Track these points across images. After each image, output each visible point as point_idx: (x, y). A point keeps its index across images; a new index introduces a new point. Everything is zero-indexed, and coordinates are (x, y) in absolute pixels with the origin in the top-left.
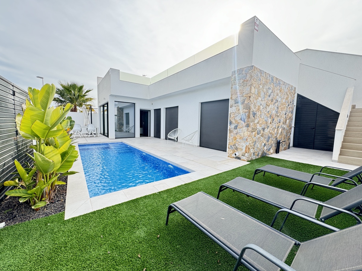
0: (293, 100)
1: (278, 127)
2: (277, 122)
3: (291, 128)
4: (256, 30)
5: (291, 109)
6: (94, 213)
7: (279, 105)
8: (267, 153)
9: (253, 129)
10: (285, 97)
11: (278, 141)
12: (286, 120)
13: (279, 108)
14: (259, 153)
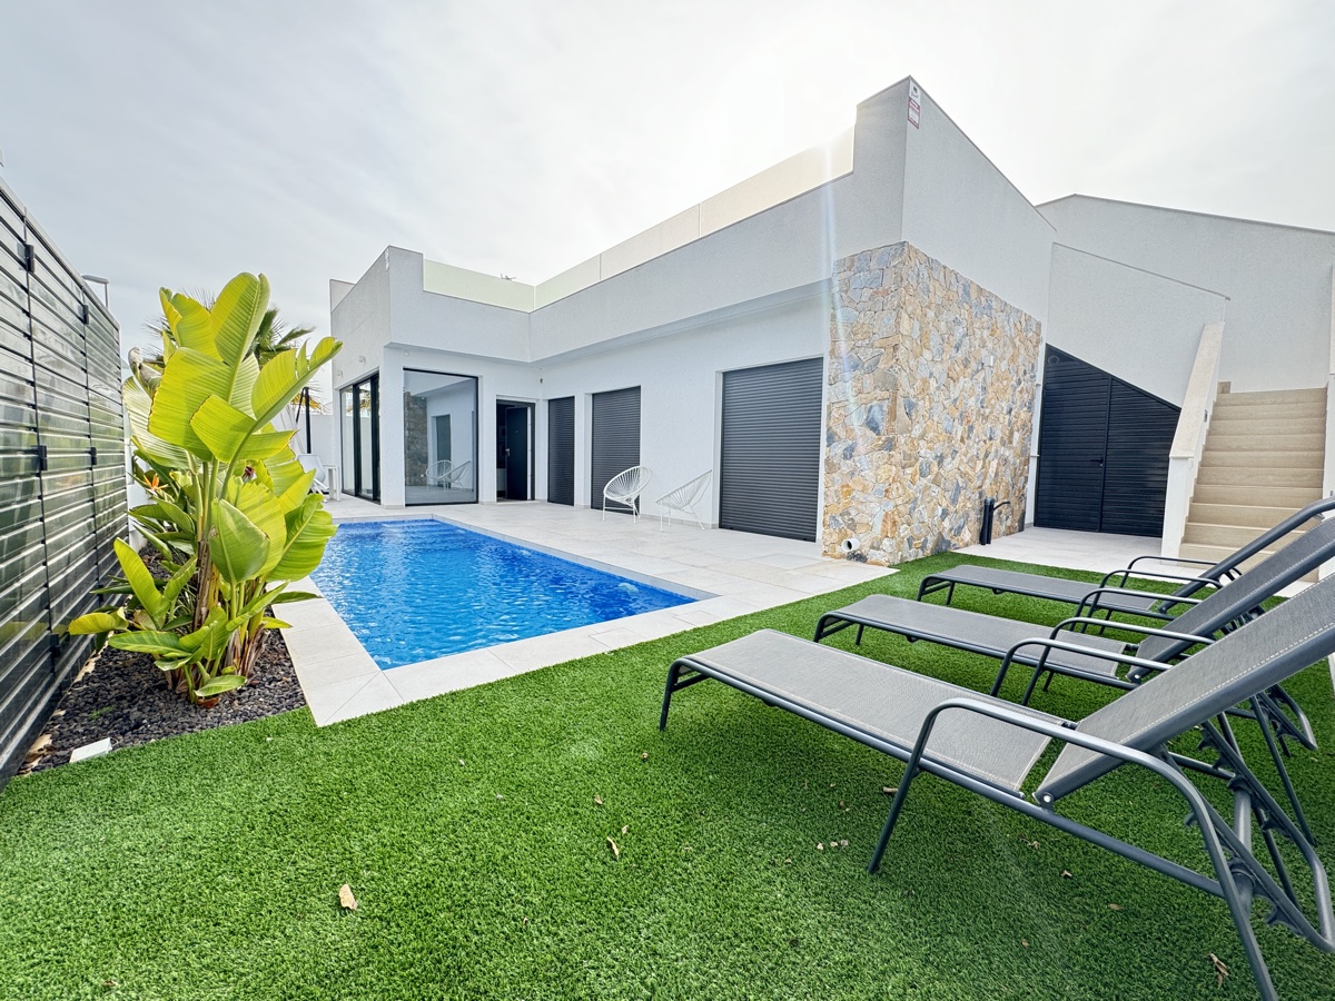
0: (1033, 367)
1: (986, 456)
2: (984, 438)
3: (1027, 462)
4: (914, 123)
5: (1026, 396)
6: (413, 706)
7: (989, 381)
8: (953, 542)
9: (906, 456)
10: (1008, 355)
11: (985, 501)
12: (1012, 433)
13: (990, 391)
14: (926, 541)
